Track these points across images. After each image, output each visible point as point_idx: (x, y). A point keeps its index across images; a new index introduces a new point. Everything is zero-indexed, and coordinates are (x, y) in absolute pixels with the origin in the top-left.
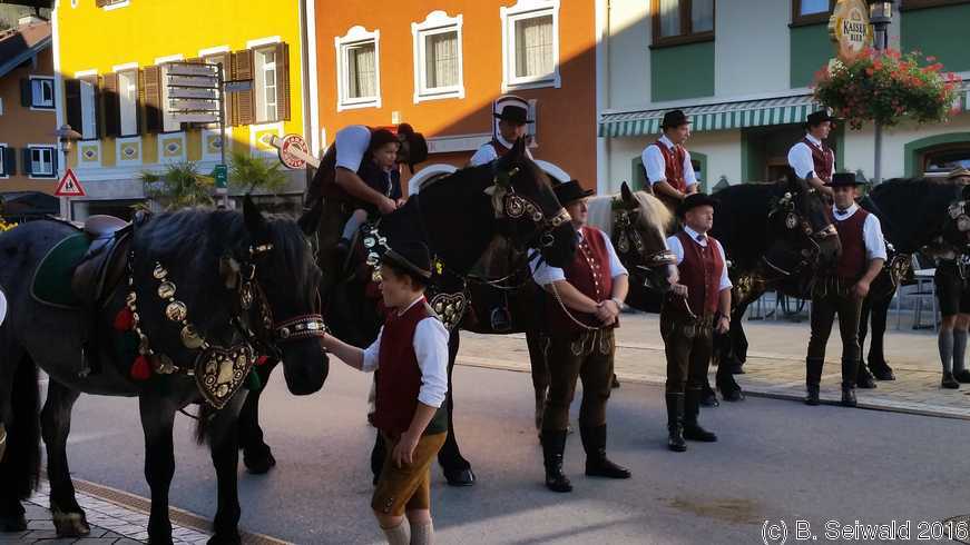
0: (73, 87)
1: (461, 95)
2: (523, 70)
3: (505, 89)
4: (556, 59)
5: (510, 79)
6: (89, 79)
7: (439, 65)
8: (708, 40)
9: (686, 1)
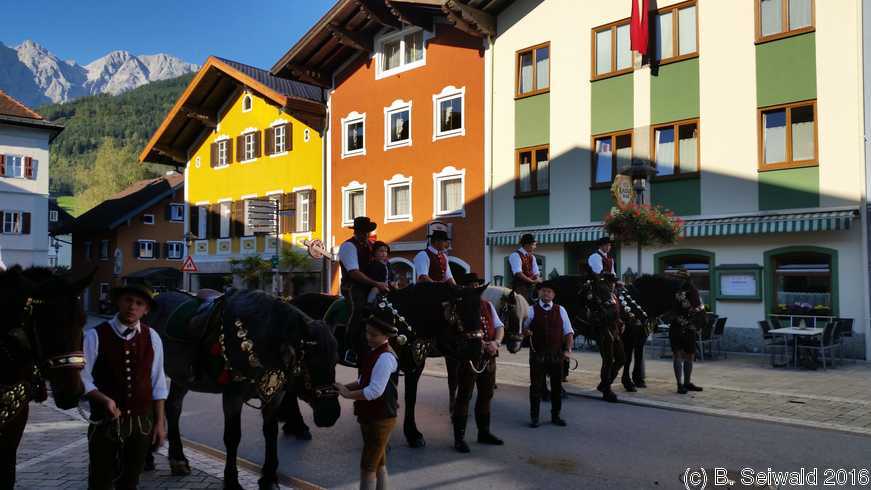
0: (194, 210)
1: (411, 220)
2: (445, 207)
3: (434, 217)
4: (463, 201)
5: (437, 212)
6: (203, 206)
7: (399, 203)
8: (546, 194)
9: (534, 173)
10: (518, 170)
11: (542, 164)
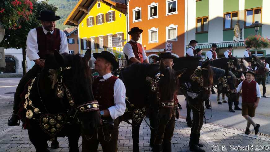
0: (82, 40)
1: (158, 42)
4: (176, 35)
5: (167, 39)
6: (85, 39)
8: (207, 32)
9: (202, 26)
10: (197, 24)
11: (205, 23)
